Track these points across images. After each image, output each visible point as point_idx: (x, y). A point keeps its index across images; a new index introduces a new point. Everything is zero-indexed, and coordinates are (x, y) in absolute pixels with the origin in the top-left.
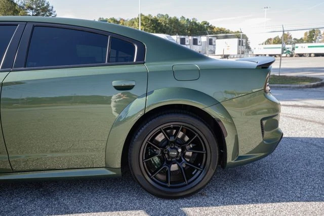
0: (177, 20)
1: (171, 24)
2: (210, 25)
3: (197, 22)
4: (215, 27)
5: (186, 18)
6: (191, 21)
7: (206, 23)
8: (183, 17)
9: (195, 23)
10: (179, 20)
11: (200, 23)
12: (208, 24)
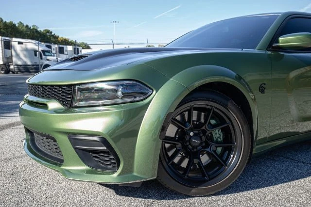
0: (15, 25)
1: (7, 29)
2: (53, 34)
3: (39, 30)
4: (58, 37)
5: (25, 25)
6: (32, 28)
7: (48, 31)
8: (21, 23)
9: (37, 31)
10: (17, 25)
11: (42, 31)
12: (51, 33)
